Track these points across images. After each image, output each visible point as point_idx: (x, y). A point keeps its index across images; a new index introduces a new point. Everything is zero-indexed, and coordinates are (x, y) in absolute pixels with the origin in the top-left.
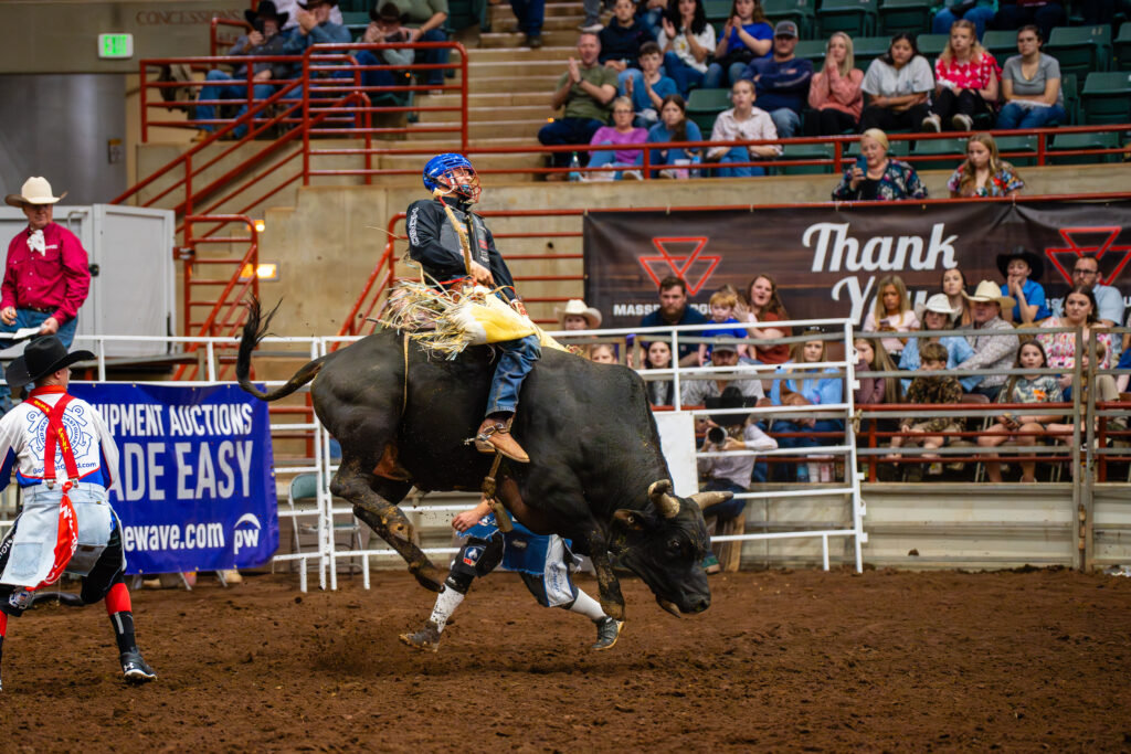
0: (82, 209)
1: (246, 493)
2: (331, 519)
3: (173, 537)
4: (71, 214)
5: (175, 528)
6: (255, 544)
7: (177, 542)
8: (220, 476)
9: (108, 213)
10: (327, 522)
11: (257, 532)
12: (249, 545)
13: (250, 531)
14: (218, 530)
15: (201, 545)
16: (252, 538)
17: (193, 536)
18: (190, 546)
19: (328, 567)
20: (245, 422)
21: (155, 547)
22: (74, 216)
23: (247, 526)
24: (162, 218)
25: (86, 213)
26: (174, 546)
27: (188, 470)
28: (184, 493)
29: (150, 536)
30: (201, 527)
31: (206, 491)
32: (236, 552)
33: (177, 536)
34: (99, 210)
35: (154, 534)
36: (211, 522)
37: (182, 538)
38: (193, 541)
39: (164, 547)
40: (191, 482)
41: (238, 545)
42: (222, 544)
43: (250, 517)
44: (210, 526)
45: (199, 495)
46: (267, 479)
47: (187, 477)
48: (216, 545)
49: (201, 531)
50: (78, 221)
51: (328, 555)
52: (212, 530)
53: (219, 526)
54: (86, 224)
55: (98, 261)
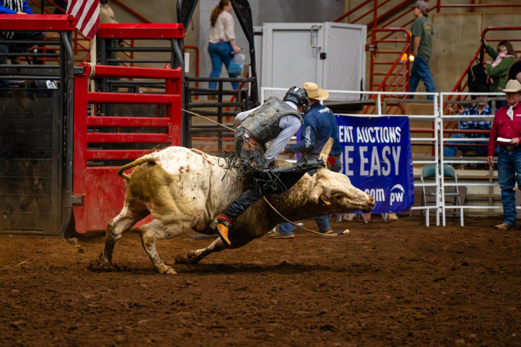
0: (318, 24)
1: (397, 173)
2: (443, 189)
4: (313, 27)
6: (401, 200)
8: (383, 165)
9: (332, 27)
10: (441, 190)
11: (402, 194)
12: (398, 201)
13: (399, 194)
14: (381, 192)
16: (400, 197)
19: (441, 214)
20: (397, 136)
22: (314, 28)
23: (398, 191)
24: (360, 29)
25: (321, 27)
27: (366, 160)
28: (363, 173)
30: (373, 190)
31: (375, 172)
32: (391, 204)
34: (327, 25)
36: (378, 188)
40: (368, 167)
41: (392, 200)
42: (384, 200)
43: (399, 186)
44: (377, 190)
45: (372, 174)
46: (408, 166)
47: (365, 164)
48: (380, 200)
49: (373, 192)
50: (316, 30)
51: (441, 207)
52: (378, 192)
53: (382, 190)
54: (321, 32)
55: (326, 51)
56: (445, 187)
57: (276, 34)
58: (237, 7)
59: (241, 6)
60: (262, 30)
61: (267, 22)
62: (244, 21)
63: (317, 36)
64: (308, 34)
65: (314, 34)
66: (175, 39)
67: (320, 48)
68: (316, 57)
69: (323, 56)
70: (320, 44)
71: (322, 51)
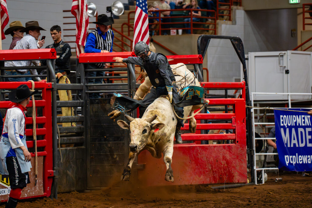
0: (283, 52)
4: (280, 54)
9: (292, 53)
21: (309, 162)
22: (281, 54)
24: (310, 54)
25: (285, 53)
29: (308, 158)
34: (289, 52)
35: (309, 158)
50: (282, 56)
54: (285, 57)
55: (289, 69)
57: (257, 59)
58: (234, 43)
59: (237, 42)
60: (248, 56)
61: (251, 52)
62: (239, 51)
63: (283, 59)
64: (277, 58)
65: (281, 58)
66: (197, 64)
67: (285, 67)
68: (283, 73)
69: (287, 72)
70: (285, 65)
71: (286, 69)
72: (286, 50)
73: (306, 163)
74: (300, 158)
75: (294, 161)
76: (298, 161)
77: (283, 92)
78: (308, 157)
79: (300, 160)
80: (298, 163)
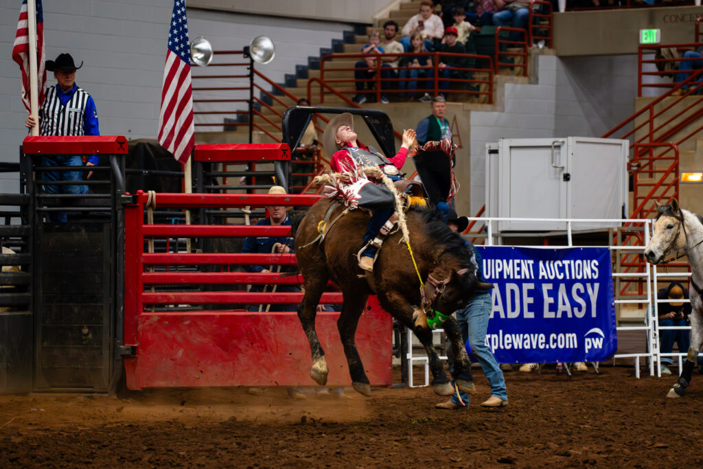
0: (561, 140)
1: (594, 315)
2: (657, 333)
3: (540, 341)
4: (554, 143)
5: (542, 335)
6: (600, 347)
7: (544, 345)
8: (574, 304)
9: (577, 142)
10: (655, 334)
11: (602, 339)
12: (596, 347)
13: (597, 339)
14: (573, 338)
15: (561, 347)
16: (598, 343)
17: (555, 341)
18: (553, 347)
19: (655, 363)
20: (593, 271)
21: (527, 347)
22: (556, 144)
23: (595, 335)
24: (621, 144)
25: (563, 142)
26: (542, 347)
27: (551, 300)
28: (548, 314)
29: (524, 340)
30: (561, 335)
31: (564, 313)
32: (587, 351)
33: (544, 341)
34: (571, 141)
35: (526, 339)
36: (568, 333)
37: (547, 342)
38: (555, 344)
39: (534, 347)
40: (553, 307)
41: (587, 347)
42: (576, 346)
43: (597, 330)
44: (567, 335)
45: (559, 315)
46: (609, 307)
47: (550, 305)
48: (572, 347)
49: (561, 338)
50: (558, 147)
51: (656, 355)
52: (569, 338)
53: (574, 335)
54: (563, 149)
55: (570, 172)
56: (660, 331)
57: (514, 152)
58: (371, 123)
59: (377, 122)
60: (498, 147)
61: (503, 138)
62: (382, 138)
63: (560, 153)
64: (549, 151)
65: (556, 151)
66: (278, 161)
67: (563, 168)
68: (559, 179)
69: (567, 177)
70: (563, 164)
71: (565, 172)
72: (566, 136)
73: (521, 347)
74: (508, 339)
75: (495, 345)
76: (503, 344)
77: (559, 218)
78: (525, 337)
79: (506, 342)
80: (502, 347)
